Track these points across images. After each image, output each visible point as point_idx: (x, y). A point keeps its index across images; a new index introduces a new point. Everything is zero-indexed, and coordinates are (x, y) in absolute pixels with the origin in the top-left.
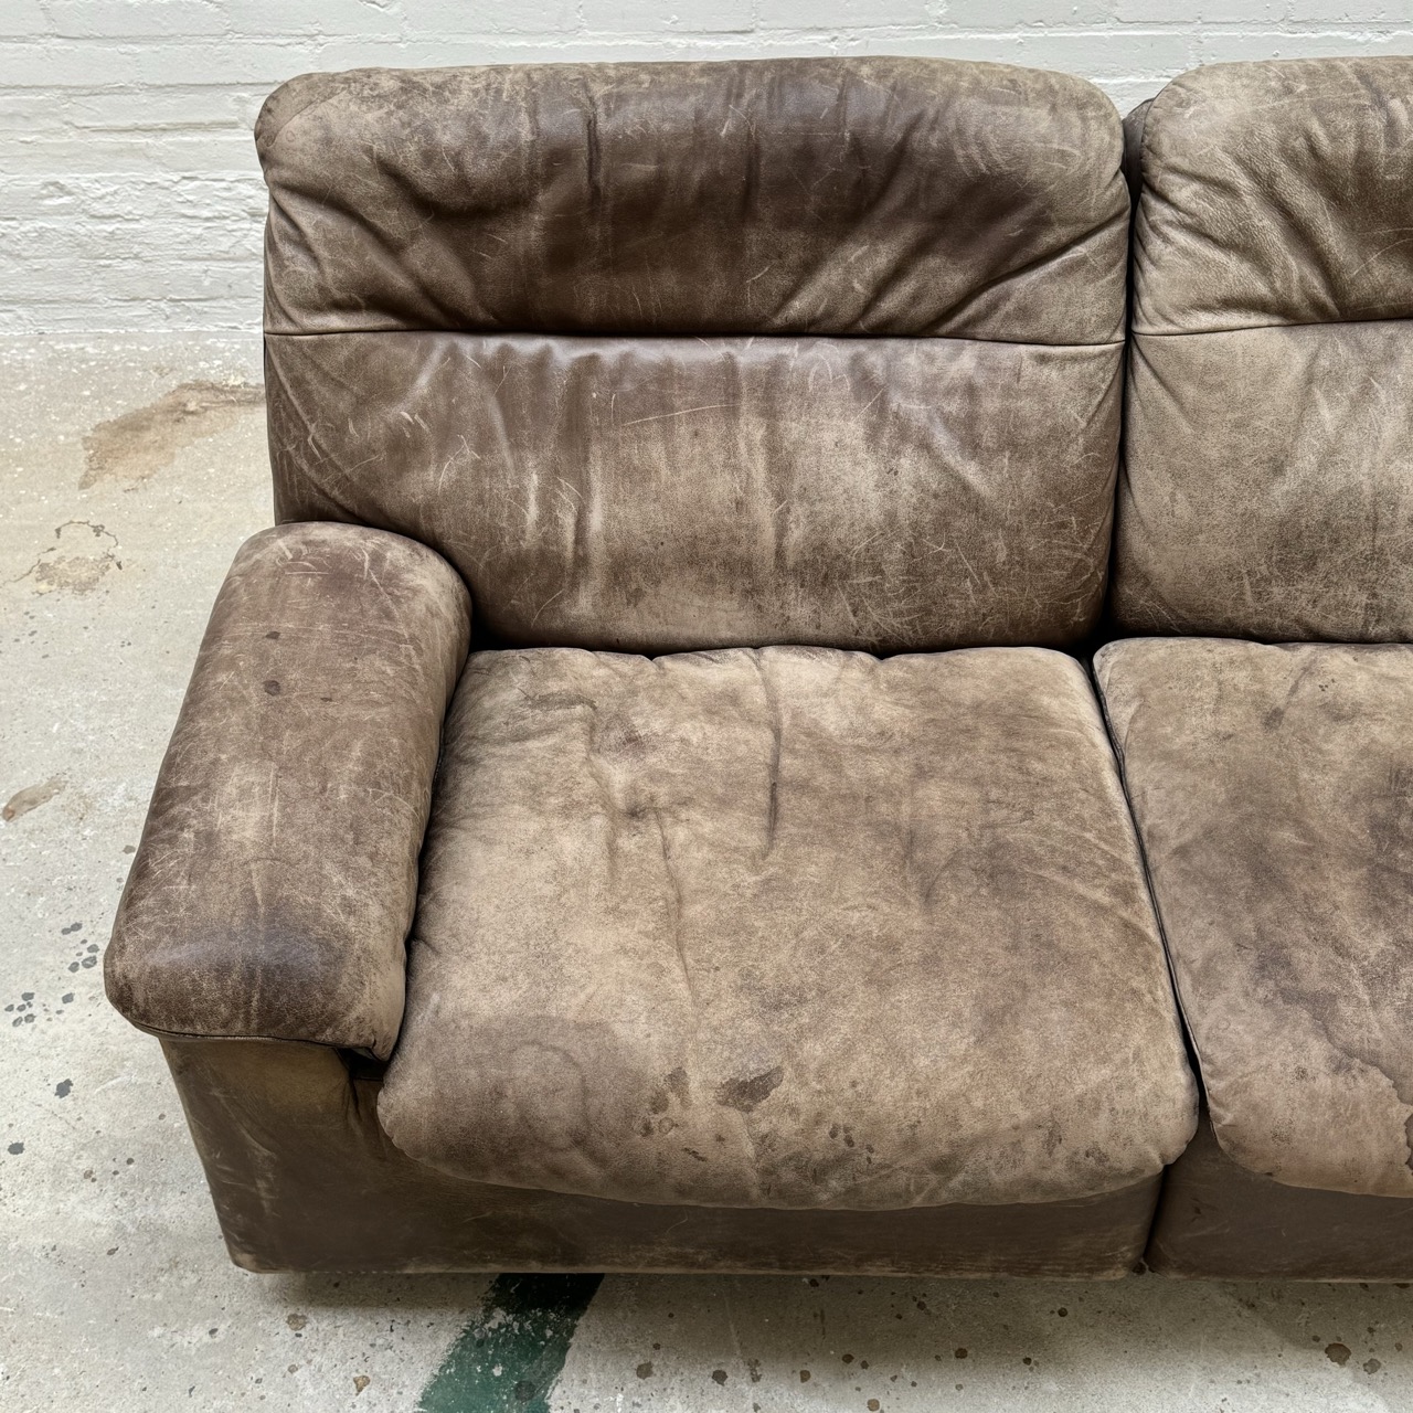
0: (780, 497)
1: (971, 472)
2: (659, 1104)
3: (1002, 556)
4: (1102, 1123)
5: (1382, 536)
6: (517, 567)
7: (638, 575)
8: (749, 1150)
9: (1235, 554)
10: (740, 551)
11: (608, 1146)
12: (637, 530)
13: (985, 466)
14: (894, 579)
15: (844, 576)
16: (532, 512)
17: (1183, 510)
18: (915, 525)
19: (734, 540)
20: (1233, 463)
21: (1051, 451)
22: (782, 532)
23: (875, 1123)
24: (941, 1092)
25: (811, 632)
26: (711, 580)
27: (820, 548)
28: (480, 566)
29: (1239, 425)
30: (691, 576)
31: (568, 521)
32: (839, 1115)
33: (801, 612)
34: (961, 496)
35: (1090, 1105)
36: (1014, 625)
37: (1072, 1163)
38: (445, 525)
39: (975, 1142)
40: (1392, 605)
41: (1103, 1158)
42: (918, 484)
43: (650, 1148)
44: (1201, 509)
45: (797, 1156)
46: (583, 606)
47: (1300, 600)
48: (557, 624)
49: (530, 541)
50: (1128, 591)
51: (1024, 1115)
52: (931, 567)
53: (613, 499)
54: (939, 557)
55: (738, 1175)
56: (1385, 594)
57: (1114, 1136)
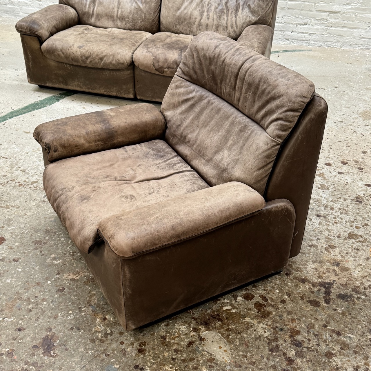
0: (118, 8)
1: (141, 6)
2: (70, 47)
3: (143, 17)
4: (120, 56)
5: (191, 20)
6: (84, 13)
7: (100, 17)
8: (79, 53)
9: (173, 20)
10: (112, 14)
11: (64, 51)
12: (100, 10)
13: (143, 5)
14: (130, 20)
15: (125, 19)
16: (87, 6)
17: (166, 14)
18: (134, 12)
19: (112, 13)
20: (172, 7)
21: (150, 3)
22: (118, 13)
23: (94, 52)
24: (102, 50)
25: (120, 27)
26: (109, 18)
27: (122, 15)
28: (80, 12)
29: (174, 2)
30: (106, 18)
31: (92, 8)
32: (90, 51)
33: (119, 24)
34: (139, 9)
35: (118, 54)
36: (145, 28)
37: (116, 61)
38: (76, 6)
39: (105, 56)
40: (193, 31)
41: (119, 60)
42: (135, 7)
43: (69, 52)
44: (168, 13)
45: (85, 55)
46: (93, 20)
47: (181, 28)
48: (89, 23)
49: (87, 10)
50: (161, 27)
51: (111, 53)
52: (135, 18)
53: (98, 6)
54: (136, 17)
55: (78, 57)
56: (192, 29)
57: (120, 57)
